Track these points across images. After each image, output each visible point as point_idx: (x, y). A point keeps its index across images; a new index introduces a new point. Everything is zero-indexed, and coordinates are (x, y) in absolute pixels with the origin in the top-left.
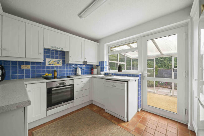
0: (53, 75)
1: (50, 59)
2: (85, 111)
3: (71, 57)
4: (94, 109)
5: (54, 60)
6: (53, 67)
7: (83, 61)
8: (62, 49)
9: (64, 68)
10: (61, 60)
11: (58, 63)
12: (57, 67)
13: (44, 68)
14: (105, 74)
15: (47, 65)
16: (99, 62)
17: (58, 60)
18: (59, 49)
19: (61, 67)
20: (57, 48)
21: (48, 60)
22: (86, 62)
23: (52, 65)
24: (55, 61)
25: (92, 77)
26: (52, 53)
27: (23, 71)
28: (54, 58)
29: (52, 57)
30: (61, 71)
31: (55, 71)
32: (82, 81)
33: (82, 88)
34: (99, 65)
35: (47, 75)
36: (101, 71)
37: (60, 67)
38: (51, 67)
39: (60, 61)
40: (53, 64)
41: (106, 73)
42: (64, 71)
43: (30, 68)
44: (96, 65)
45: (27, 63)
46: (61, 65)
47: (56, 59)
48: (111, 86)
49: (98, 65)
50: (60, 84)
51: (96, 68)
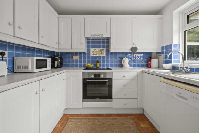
0: (96, 65)
1: (94, 49)
2: (126, 122)
3: (112, 44)
4: (143, 126)
5: (97, 49)
6: (96, 57)
7: (130, 47)
8: (102, 36)
9: (108, 58)
10: (105, 49)
11: (101, 52)
12: (101, 57)
13: (88, 58)
14: (174, 68)
15: (91, 55)
16: (163, 48)
17: (101, 49)
18: (99, 37)
19: (105, 57)
20: (97, 36)
21: (92, 50)
22: (136, 49)
23: (95, 56)
24: (98, 51)
25: (142, 72)
26: (96, 42)
27: (74, 60)
28: (97, 48)
29: (96, 47)
30: (104, 62)
31: (98, 62)
32: (124, 76)
33: (124, 85)
34: (163, 53)
35: (89, 65)
36: (166, 62)
37: (103, 57)
38: (95, 57)
39: (103, 50)
40: (96, 54)
41: (174, 66)
42: (108, 62)
43: (78, 58)
44: (158, 53)
45: (77, 54)
46: (105, 55)
47: (100, 49)
48: (175, 96)
49: (160, 53)
50: (95, 75)
51: (157, 58)
